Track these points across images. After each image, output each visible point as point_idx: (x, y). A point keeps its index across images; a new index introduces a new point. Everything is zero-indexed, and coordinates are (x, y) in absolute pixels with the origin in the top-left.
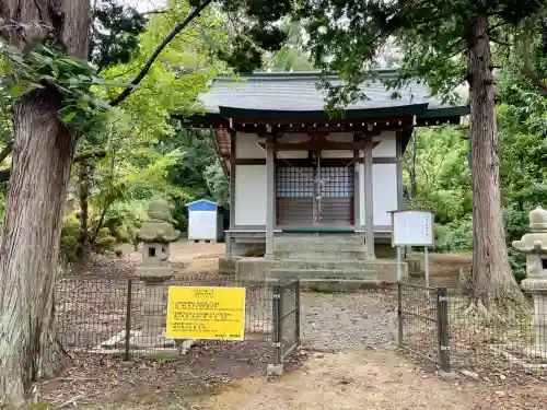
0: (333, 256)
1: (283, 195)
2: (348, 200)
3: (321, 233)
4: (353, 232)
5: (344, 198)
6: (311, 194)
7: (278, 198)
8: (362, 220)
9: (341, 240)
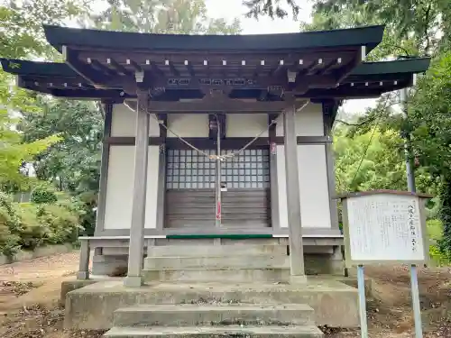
0: (239, 277)
1: (175, 186)
2: (263, 194)
3: (224, 238)
4: (269, 237)
5: (258, 190)
6: (213, 186)
7: (167, 191)
8: (283, 220)
9: (252, 249)
